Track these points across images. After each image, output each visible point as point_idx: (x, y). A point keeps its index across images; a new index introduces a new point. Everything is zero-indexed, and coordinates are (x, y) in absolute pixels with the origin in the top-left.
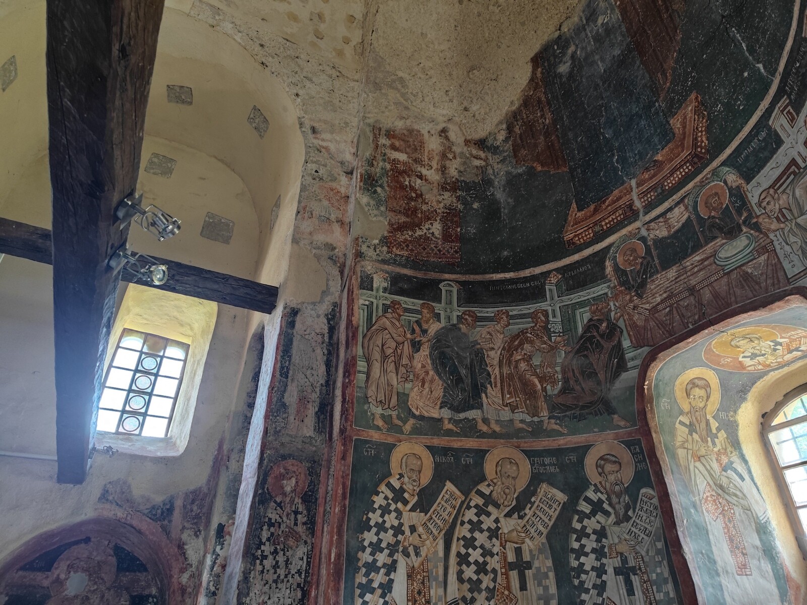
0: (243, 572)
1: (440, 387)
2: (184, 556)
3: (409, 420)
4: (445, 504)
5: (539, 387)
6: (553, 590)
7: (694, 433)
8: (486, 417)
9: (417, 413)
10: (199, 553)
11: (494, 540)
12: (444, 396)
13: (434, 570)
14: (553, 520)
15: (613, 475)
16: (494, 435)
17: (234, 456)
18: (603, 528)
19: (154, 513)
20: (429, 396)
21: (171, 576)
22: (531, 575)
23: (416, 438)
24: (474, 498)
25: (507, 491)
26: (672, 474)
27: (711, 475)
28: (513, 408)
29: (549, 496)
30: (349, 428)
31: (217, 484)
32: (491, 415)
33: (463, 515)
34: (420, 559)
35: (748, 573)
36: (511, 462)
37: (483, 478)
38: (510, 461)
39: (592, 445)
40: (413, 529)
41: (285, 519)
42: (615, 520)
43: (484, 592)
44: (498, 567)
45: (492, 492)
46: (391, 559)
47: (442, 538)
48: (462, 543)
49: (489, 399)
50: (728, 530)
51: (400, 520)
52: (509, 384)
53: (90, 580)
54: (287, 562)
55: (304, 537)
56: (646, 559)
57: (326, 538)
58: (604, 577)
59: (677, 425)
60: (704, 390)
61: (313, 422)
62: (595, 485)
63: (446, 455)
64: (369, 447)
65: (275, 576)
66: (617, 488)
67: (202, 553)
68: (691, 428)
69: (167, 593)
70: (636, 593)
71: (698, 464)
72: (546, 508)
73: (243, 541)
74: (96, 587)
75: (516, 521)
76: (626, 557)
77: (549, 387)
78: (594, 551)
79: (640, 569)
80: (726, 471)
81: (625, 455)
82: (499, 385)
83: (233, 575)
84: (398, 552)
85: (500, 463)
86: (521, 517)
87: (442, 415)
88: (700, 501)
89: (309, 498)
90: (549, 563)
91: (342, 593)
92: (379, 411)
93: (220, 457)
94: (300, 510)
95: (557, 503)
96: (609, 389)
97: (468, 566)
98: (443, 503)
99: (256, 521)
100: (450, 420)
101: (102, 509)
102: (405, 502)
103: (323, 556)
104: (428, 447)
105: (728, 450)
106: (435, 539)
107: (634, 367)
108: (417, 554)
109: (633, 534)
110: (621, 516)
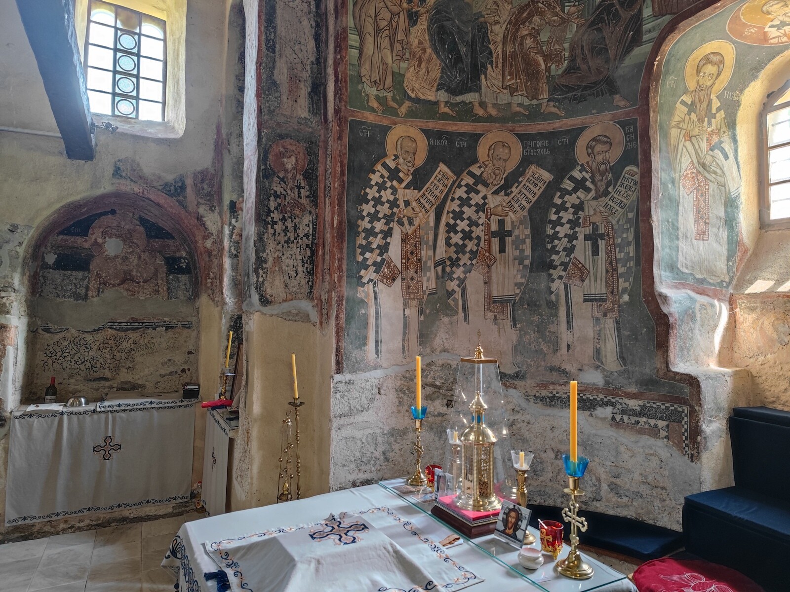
0: (257, 234)
1: (437, 68)
2: (204, 226)
3: (404, 102)
4: (437, 183)
5: (543, 66)
6: (528, 252)
7: (692, 113)
8: (483, 100)
9: (413, 95)
10: (217, 225)
11: (481, 213)
12: (442, 77)
13: (425, 236)
14: (537, 197)
15: (602, 155)
16: (490, 119)
17: (234, 140)
18: (582, 203)
19: (168, 189)
20: (425, 77)
21: (196, 242)
22: (510, 241)
23: (412, 122)
24: (465, 179)
25: (497, 172)
26: (660, 152)
27: (697, 154)
28: (513, 91)
29: (536, 176)
30: (343, 108)
31: (222, 165)
32: (489, 99)
34: (413, 228)
35: (705, 238)
36: (503, 146)
37: (475, 161)
38: (503, 144)
39: (587, 127)
40: (407, 203)
41: (289, 192)
42: (594, 195)
43: (468, 254)
44: (482, 235)
45: (482, 172)
46: (388, 227)
47: (433, 212)
48: (451, 215)
49: (488, 82)
50: (698, 203)
51: (395, 196)
52: (512, 63)
53: (124, 244)
54: (295, 227)
55: (308, 208)
56: (616, 227)
57: (328, 209)
58: (575, 242)
59: (678, 105)
60: (716, 66)
61: (307, 103)
62: (582, 165)
63: (440, 138)
64: (365, 129)
65: (286, 238)
66: (603, 167)
67: (220, 224)
68: (692, 108)
69: (196, 255)
70: (600, 253)
71: (688, 144)
72: (531, 187)
73: (254, 210)
74: (132, 250)
75: (502, 197)
76: (598, 226)
77: (553, 67)
78: (569, 221)
79: (608, 235)
80: (712, 150)
81: (618, 135)
82: (500, 65)
83: (249, 237)
84: (394, 222)
85: (493, 146)
86: (507, 195)
87: (438, 98)
88: (680, 177)
89: (310, 175)
90: (528, 232)
91: (345, 251)
92: (373, 91)
93: (220, 140)
94: (302, 185)
95: (543, 182)
96: (617, 67)
97: (456, 234)
98: (436, 182)
99: (263, 193)
100: (446, 103)
101: (119, 184)
102: (400, 181)
103: (327, 223)
104: (424, 131)
105: (722, 130)
106: (427, 211)
107: (649, 41)
108: (411, 224)
109: (609, 207)
110: (601, 193)
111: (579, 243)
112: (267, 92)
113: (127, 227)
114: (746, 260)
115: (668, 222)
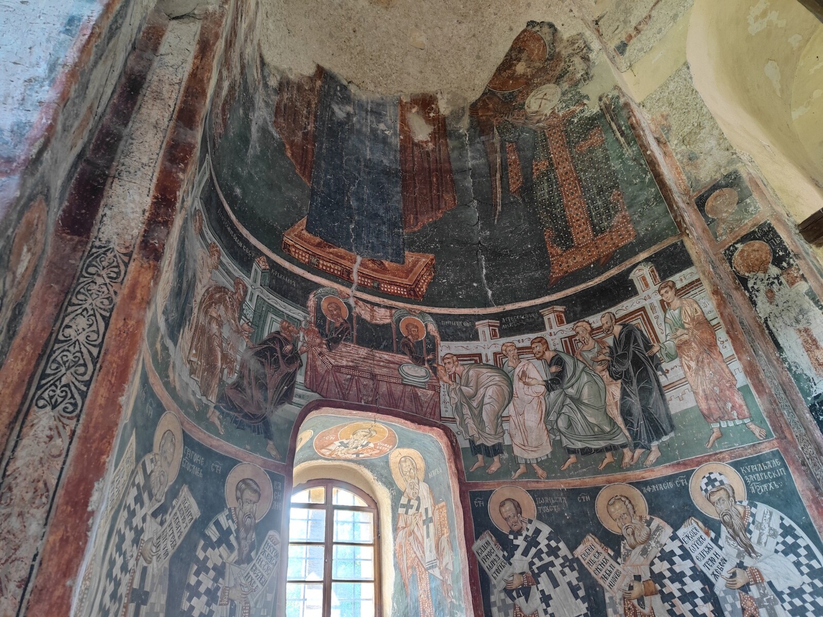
4: (125, 465)
5: (220, 364)
8: (175, 362)
11: (135, 547)
14: (181, 539)
16: (173, 392)
18: (224, 565)
22: (144, 614)
24: (139, 472)
25: (162, 479)
28: (192, 370)
29: (186, 505)
33: (129, 493)
36: (172, 440)
38: (172, 438)
44: (124, 593)
45: (152, 472)
49: (182, 341)
52: (199, 338)
63: (144, 386)
66: (249, 521)
72: (180, 520)
75: (157, 526)
76: (235, 606)
78: (207, 592)
82: (193, 330)
86: (162, 523)
87: (161, 324)
90: (164, 600)
96: (272, 412)
98: (125, 461)
100: (162, 337)
107: (298, 405)
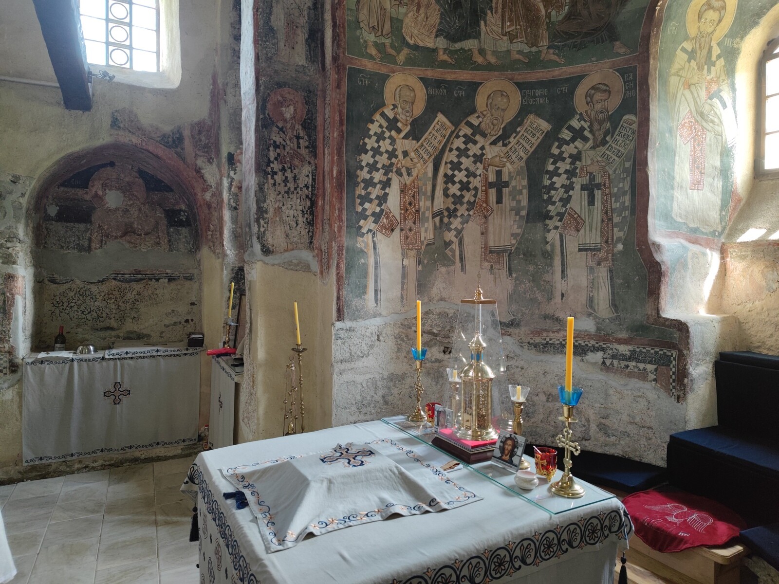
0: (258, 184)
1: (436, 13)
2: (203, 178)
3: (403, 49)
4: (435, 133)
5: (543, 12)
6: (525, 203)
7: (692, 61)
8: (483, 47)
9: (412, 42)
10: (216, 177)
11: (478, 164)
12: (441, 23)
13: (424, 187)
14: (534, 147)
15: (600, 104)
16: (489, 67)
17: (229, 90)
18: (579, 153)
19: (166, 140)
20: (424, 23)
21: (195, 194)
22: (507, 192)
23: (410, 70)
24: (464, 129)
25: (495, 122)
26: (659, 100)
27: (696, 102)
28: (512, 37)
29: (534, 126)
30: (341, 55)
31: (219, 117)
32: (488, 46)
33: (452, 143)
35: (699, 188)
36: (502, 95)
37: (473, 111)
38: (502, 93)
39: (586, 75)
40: (406, 154)
41: (288, 142)
42: (592, 145)
43: (465, 205)
44: (479, 186)
45: (480, 123)
46: (386, 177)
47: (431, 162)
48: (449, 166)
49: (487, 28)
50: (694, 154)
51: (393, 146)
52: (511, 9)
53: (124, 196)
54: (295, 178)
55: (308, 159)
56: (612, 177)
57: (327, 158)
58: (571, 193)
59: (679, 52)
60: (718, 12)
61: (304, 50)
62: (581, 114)
63: (439, 87)
64: (363, 77)
65: (286, 189)
66: (601, 116)
67: (218, 177)
68: (692, 55)
69: (195, 207)
70: (596, 203)
71: (687, 92)
72: (529, 137)
73: (253, 160)
74: (132, 202)
75: (500, 148)
76: (594, 176)
77: (553, 13)
78: (566, 172)
79: (604, 185)
80: (711, 98)
81: (617, 83)
82: (500, 11)
83: (250, 187)
84: (392, 172)
85: (491, 96)
86: (505, 145)
87: (437, 44)
88: (678, 126)
89: (309, 125)
90: (525, 182)
91: (345, 201)
92: (371, 38)
93: (216, 91)
94: (301, 135)
95: (541, 132)
97: (453, 185)
98: (434, 132)
99: (262, 143)
100: (445, 50)
101: (117, 135)
102: (399, 131)
103: (326, 173)
104: (421, 79)
105: (721, 78)
106: (425, 162)
108: (409, 174)
109: (606, 156)
110: (598, 142)
111: (576, 193)
112: (264, 39)
113: (127, 179)
114: (739, 210)
115: (664, 171)
